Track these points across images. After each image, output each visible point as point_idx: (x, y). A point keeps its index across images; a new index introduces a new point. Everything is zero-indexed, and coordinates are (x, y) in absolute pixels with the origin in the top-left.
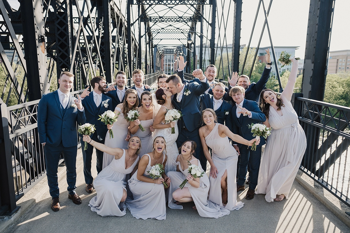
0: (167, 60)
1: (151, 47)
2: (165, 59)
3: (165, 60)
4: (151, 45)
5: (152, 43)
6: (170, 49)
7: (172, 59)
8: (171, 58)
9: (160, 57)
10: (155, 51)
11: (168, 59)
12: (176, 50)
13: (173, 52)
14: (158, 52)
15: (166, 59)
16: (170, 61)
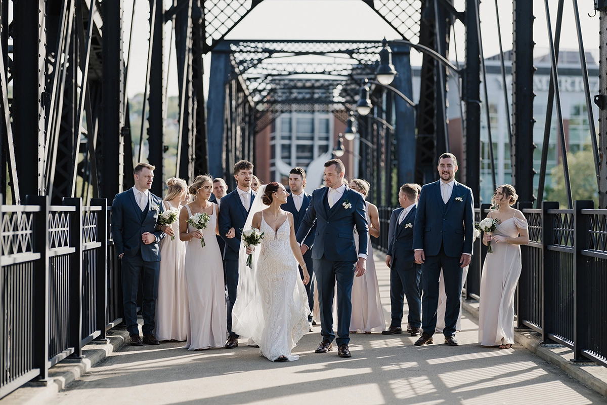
0: (294, 150)
1: (189, 44)
2: (279, 143)
3: (278, 150)
4: (189, 30)
5: (195, 22)
6: (313, 87)
7: (324, 143)
8: (317, 135)
9: (250, 123)
10: (220, 77)
11: (295, 143)
12: (344, 90)
13: (327, 101)
14: (240, 89)
15: (286, 142)
16: (307, 154)
